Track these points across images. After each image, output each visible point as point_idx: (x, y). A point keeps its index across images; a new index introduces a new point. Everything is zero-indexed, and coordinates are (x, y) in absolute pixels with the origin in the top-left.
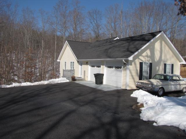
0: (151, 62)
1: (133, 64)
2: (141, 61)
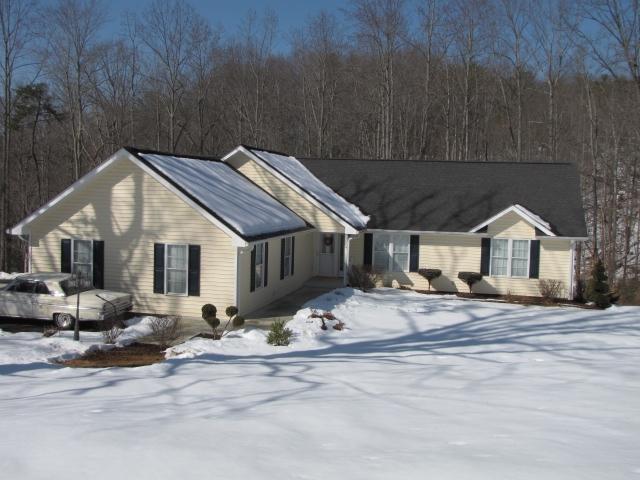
0: (98, 238)
1: (41, 243)
2: (67, 237)
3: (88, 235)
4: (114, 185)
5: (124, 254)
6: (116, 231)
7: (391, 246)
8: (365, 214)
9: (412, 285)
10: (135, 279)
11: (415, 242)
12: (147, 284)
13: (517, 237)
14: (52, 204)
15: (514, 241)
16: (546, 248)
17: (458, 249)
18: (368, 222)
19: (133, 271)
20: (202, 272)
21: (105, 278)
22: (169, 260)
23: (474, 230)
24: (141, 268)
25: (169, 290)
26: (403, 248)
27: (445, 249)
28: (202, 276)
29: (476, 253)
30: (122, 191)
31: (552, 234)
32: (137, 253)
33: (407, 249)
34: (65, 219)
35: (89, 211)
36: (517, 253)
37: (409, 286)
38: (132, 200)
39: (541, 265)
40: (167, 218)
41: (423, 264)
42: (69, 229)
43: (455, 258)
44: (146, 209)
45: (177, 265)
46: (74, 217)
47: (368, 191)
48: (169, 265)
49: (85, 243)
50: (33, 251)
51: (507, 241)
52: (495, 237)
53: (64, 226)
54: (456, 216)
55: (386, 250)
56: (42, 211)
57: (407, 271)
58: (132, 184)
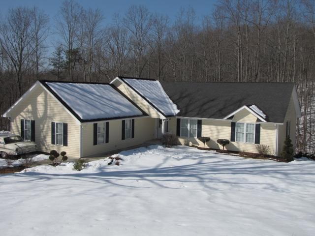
0: (33, 119)
1: (14, 121)
2: (22, 118)
3: (29, 117)
4: (37, 96)
5: (41, 126)
6: (39, 116)
7: (189, 125)
8: (178, 109)
9: (199, 145)
10: (45, 137)
11: (200, 123)
12: (49, 140)
13: (249, 122)
14: (16, 104)
15: (247, 124)
16: (263, 128)
17: (220, 127)
18: (178, 113)
19: (45, 134)
20: (68, 135)
21: (36, 137)
22: (57, 129)
23: (226, 118)
24: (47, 133)
25: (57, 143)
26: (194, 126)
27: (213, 127)
28: (68, 137)
29: (228, 129)
30: (40, 99)
31: (265, 121)
32: (46, 126)
33: (196, 127)
34: (22, 111)
35: (30, 107)
36: (249, 130)
37: (197, 145)
38: (44, 103)
39: (261, 137)
40: (56, 111)
41: (204, 135)
42: (24, 115)
43: (218, 132)
44: (48, 107)
45: (60, 132)
46: (25, 110)
47: (185, 97)
48: (57, 132)
49: (29, 121)
50: (12, 124)
51: (243, 124)
52: (238, 122)
53: (22, 114)
54: (220, 110)
55: (187, 127)
56: (13, 107)
57: (196, 138)
58: (44, 96)
